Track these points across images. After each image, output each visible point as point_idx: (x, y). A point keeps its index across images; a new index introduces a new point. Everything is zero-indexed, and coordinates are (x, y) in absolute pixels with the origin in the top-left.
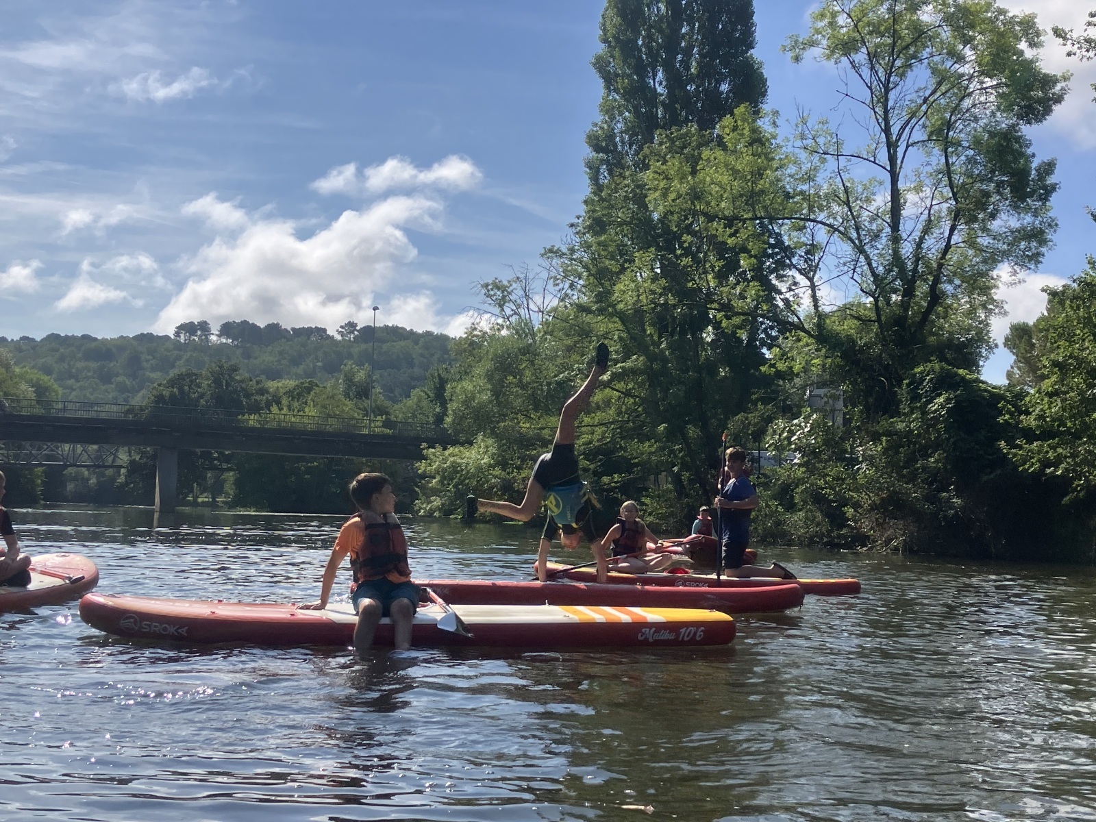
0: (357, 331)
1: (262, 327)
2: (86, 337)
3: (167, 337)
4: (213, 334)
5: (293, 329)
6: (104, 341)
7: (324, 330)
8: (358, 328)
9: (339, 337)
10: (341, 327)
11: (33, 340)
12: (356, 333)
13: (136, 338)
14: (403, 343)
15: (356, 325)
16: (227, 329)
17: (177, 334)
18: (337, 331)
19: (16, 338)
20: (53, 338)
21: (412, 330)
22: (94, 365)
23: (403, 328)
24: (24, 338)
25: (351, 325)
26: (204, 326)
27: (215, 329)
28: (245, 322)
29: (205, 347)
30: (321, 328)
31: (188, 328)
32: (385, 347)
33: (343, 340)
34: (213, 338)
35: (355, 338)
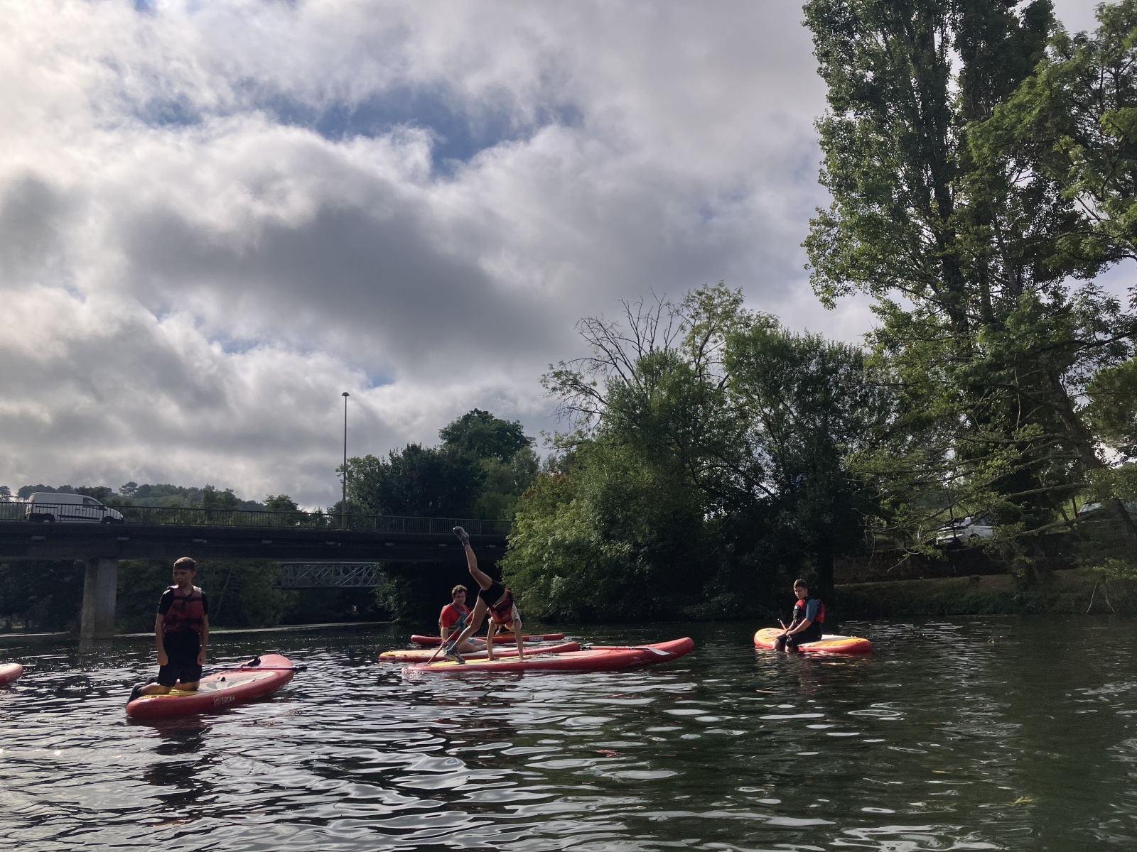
0: (136, 489)
4: (12, 496)
7: (109, 490)
8: (137, 487)
9: (121, 494)
10: (123, 487)
12: (135, 491)
14: (174, 497)
15: (136, 485)
16: (24, 492)
18: (120, 489)
21: (181, 487)
23: (173, 486)
25: (132, 485)
27: (14, 492)
28: (42, 485)
30: (105, 488)
33: (126, 497)
34: (12, 499)
35: (135, 494)
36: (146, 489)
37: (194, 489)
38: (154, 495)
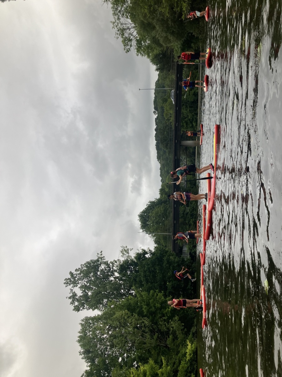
7: (156, 118)
11: (161, 180)
19: (161, 183)
20: (161, 175)
24: (161, 181)
33: (157, 114)
35: (157, 111)
36: (156, 108)
38: (157, 105)
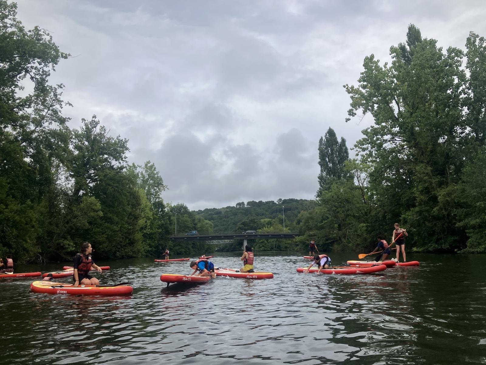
0: (282, 201)
1: (258, 202)
2: (214, 209)
3: (234, 207)
5: (266, 202)
6: (219, 209)
9: (277, 203)
11: (201, 211)
13: (226, 208)
14: (295, 203)
15: (282, 199)
16: (249, 203)
17: (237, 206)
19: (197, 210)
20: (206, 209)
21: (297, 199)
22: (216, 216)
23: (294, 199)
24: (199, 210)
26: (243, 203)
27: (246, 204)
28: (253, 201)
29: (244, 209)
30: (273, 201)
31: (239, 204)
32: (290, 205)
33: (279, 204)
34: (246, 206)
36: (285, 202)
37: (301, 200)
38: (288, 203)
